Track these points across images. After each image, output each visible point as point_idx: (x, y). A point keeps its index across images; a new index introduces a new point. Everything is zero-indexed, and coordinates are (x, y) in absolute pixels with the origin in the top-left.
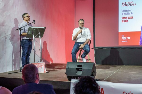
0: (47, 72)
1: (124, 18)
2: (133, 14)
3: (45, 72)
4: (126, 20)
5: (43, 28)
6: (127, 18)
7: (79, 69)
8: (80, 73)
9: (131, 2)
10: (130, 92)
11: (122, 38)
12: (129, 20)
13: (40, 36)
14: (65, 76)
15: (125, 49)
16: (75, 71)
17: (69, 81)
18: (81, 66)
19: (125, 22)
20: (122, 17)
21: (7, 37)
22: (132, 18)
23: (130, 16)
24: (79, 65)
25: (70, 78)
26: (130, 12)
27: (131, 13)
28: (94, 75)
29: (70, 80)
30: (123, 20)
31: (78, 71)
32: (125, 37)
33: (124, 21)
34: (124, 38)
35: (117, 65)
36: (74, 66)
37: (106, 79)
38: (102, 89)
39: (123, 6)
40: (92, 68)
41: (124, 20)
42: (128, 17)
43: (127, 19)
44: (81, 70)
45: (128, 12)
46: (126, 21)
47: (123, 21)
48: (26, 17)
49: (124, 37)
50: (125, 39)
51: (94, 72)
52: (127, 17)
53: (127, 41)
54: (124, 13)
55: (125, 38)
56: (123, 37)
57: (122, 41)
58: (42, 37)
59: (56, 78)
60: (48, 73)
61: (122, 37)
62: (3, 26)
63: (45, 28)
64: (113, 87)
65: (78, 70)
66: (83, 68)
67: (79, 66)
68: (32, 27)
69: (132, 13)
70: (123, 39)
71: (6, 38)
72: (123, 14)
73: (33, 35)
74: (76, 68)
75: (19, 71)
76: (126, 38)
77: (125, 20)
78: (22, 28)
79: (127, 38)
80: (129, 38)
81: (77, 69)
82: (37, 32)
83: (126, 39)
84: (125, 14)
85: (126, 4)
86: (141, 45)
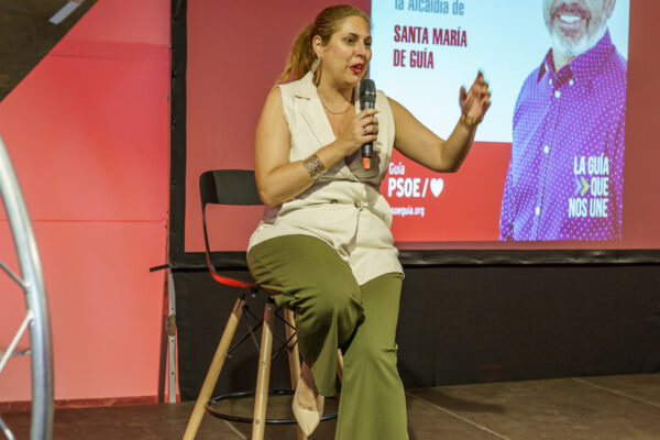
1: (408, 34)
2: (465, 10)
4: (421, 55)
6: (426, 38)
11: (393, 184)
12: (441, 52)
19: (413, 64)
20: (397, 28)
22: (456, 38)
23: (447, 22)
27: (455, 4)
30: (401, 46)
32: (409, 180)
33: (407, 61)
34: (402, 185)
41: (408, 47)
42: (435, 31)
43: (431, 47)
46: (423, 61)
47: (398, 58)
49: (404, 177)
50: (408, 195)
52: (426, 30)
53: (420, 211)
55: (410, 187)
56: (397, 177)
61: (391, 180)
69: (459, 8)
70: (399, 195)
72: (399, 2)
76: (420, 190)
77: (413, 52)
79: (421, 185)
80: (437, 186)
83: (417, 195)
86: (510, 238)
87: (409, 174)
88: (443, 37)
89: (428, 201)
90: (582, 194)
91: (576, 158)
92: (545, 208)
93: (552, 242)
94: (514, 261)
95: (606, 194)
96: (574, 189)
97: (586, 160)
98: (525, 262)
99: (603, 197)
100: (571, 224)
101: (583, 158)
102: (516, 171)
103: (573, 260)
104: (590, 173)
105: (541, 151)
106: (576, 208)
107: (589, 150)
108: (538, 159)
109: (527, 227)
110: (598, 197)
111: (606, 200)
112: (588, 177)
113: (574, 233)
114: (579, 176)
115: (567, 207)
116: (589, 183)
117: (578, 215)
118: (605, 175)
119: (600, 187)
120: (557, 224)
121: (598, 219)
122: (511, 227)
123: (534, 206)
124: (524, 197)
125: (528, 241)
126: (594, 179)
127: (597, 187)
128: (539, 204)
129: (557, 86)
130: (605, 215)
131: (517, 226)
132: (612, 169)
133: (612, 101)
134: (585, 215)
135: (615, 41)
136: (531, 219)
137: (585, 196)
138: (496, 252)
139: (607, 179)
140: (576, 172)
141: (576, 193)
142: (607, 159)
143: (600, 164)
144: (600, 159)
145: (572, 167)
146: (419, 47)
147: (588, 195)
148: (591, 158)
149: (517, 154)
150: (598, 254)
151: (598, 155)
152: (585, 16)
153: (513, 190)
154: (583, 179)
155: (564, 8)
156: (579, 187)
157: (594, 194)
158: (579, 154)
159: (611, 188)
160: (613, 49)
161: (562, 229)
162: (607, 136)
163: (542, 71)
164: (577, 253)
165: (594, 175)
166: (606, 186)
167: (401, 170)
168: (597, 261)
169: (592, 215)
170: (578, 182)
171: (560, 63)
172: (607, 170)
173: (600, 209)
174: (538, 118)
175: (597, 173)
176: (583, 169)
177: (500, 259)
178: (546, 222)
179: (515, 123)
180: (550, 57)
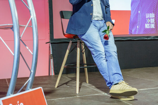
86: (131, 34)
90: (148, 23)
91: (146, 14)
92: (140, 26)
93: (141, 34)
94: (133, 39)
95: (154, 22)
96: (146, 21)
97: (149, 14)
98: (135, 40)
99: (153, 23)
100: (146, 30)
101: (148, 14)
102: (132, 18)
103: (147, 39)
104: (150, 17)
105: (138, 12)
106: (147, 26)
107: (150, 12)
108: (137, 14)
109: (136, 31)
110: (152, 23)
111: (154, 24)
112: (150, 19)
113: (147, 32)
114: (147, 18)
115: (145, 26)
116: (150, 20)
117: (148, 28)
118: (154, 18)
119: (153, 21)
120: (142, 30)
121: (152, 28)
122: (132, 31)
123: (137, 26)
125: (136, 34)
126: (151, 19)
127: (152, 21)
128: (138, 25)
130: (154, 28)
131: (133, 31)
132: (155, 16)
134: (149, 28)
136: (136, 29)
137: (149, 23)
138: (128, 37)
139: (154, 19)
140: (147, 17)
141: (147, 22)
142: (154, 14)
143: (152, 15)
144: (152, 14)
145: (146, 16)
147: (150, 23)
148: (150, 14)
149: (132, 13)
150: (153, 37)
151: (152, 13)
153: (132, 22)
154: (148, 19)
156: (148, 21)
157: (151, 22)
158: (147, 13)
161: (144, 31)
162: (154, 8)
164: (148, 37)
165: (151, 18)
166: (154, 21)
168: (153, 39)
169: (151, 28)
170: (147, 20)
172: (154, 17)
173: (153, 26)
174: (137, 4)
175: (152, 17)
176: (148, 16)
177: (129, 39)
178: (140, 29)
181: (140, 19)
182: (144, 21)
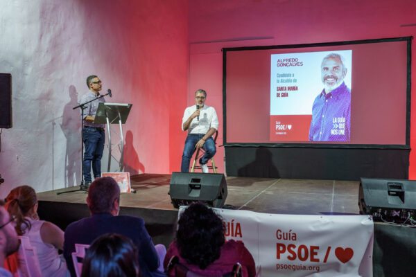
0: (133, 190)
1: (281, 89)
3: (129, 190)
5: (126, 105)
6: (286, 89)
7: (195, 185)
8: (195, 194)
9: (295, 60)
10: (291, 231)
11: (277, 127)
12: (290, 93)
13: (120, 121)
14: (169, 199)
15: (282, 147)
16: (187, 189)
17: (176, 210)
18: (198, 180)
19: (282, 96)
20: (278, 88)
21: (55, 121)
22: (295, 88)
23: (292, 85)
24: (194, 177)
25: (177, 203)
26: (292, 78)
28: (223, 197)
29: (178, 208)
30: (278, 92)
31: (193, 190)
34: (280, 127)
35: (266, 177)
36: (185, 181)
37: (245, 205)
38: (238, 225)
39: (279, 65)
40: (219, 185)
41: (281, 92)
42: (288, 87)
43: (287, 91)
44: (199, 188)
45: (289, 78)
46: (285, 95)
47: (278, 95)
48: (95, 83)
49: (280, 125)
50: (281, 129)
51: (223, 191)
52: (286, 87)
53: (285, 133)
54: (280, 79)
55: (282, 127)
56: (278, 125)
57: (277, 133)
58: (123, 122)
59: (150, 202)
60: (135, 192)
62: (49, 100)
63: (131, 105)
64: (258, 221)
65: (192, 187)
66: (202, 183)
67: (194, 180)
68: (105, 104)
69: (295, 81)
71: (54, 124)
72: (278, 81)
73: (107, 119)
74: (190, 183)
75: (79, 188)
78: (85, 105)
79: (285, 127)
80: (290, 127)
81: (190, 185)
82: (115, 114)
83: (284, 129)
84: (282, 81)
85: (285, 63)
86: (312, 141)
87: (282, 124)
88: (290, 89)
89: (287, 130)
90: (336, 128)
91: (333, 118)
92: (323, 132)
95: (344, 128)
96: (333, 127)
97: (337, 119)
100: (332, 137)
102: (314, 123)
104: (339, 122)
105: (322, 117)
106: (333, 132)
107: (338, 116)
108: (321, 119)
109: (318, 137)
111: (345, 130)
115: (331, 132)
117: (335, 134)
118: (344, 123)
119: (342, 126)
120: (327, 137)
121: (342, 135)
122: (312, 138)
123: (320, 132)
124: (316, 129)
126: (340, 124)
129: (327, 98)
130: (344, 134)
131: (314, 137)
132: (346, 121)
133: (346, 102)
134: (337, 134)
135: (346, 84)
136: (319, 135)
140: (334, 122)
142: (344, 118)
143: (342, 120)
145: (332, 121)
146: (284, 92)
147: (338, 129)
148: (339, 118)
149: (314, 118)
152: (336, 78)
153: (313, 128)
154: (336, 124)
155: (328, 77)
157: (340, 128)
158: (335, 117)
159: (346, 126)
160: (346, 87)
161: (329, 138)
162: (344, 112)
163: (322, 94)
166: (344, 126)
167: (280, 123)
169: (339, 134)
170: (334, 125)
171: (327, 92)
172: (344, 121)
173: (342, 132)
175: (341, 122)
176: (336, 121)
177: (309, 146)
178: (324, 136)
179: (313, 109)
180: (324, 91)
181: (324, 123)
182: (331, 126)
